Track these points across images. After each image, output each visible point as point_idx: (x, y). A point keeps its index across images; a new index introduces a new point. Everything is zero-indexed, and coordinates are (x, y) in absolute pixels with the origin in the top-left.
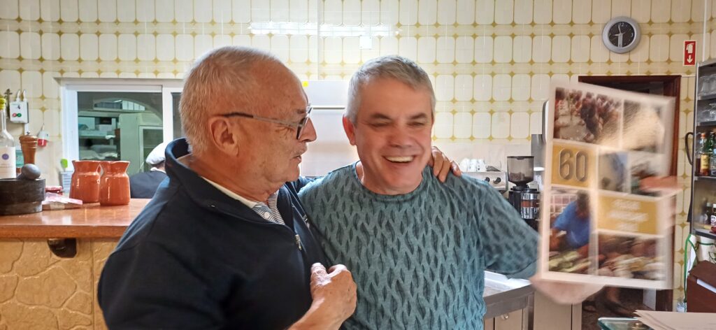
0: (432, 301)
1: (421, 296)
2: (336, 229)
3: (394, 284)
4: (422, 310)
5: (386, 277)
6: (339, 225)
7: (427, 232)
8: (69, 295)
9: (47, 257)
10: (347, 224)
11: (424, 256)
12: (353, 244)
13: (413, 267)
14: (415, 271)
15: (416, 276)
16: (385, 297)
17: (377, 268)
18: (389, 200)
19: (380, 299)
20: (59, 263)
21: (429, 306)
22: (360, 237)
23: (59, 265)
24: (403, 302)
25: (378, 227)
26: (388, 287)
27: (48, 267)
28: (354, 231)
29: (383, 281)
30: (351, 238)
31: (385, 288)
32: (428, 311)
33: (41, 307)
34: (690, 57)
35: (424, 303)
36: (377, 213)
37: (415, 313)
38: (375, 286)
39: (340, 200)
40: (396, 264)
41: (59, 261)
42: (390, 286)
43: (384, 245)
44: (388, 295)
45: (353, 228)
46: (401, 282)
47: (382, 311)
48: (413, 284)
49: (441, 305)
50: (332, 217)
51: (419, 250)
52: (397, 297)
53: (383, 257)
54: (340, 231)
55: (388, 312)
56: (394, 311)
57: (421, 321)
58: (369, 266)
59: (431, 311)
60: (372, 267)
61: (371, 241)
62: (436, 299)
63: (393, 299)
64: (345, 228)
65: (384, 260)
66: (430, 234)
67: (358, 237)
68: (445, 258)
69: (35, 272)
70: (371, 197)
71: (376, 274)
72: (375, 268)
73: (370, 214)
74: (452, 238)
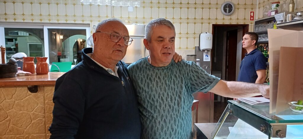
0: (173, 103)
1: (170, 101)
2: (140, 79)
3: (160, 98)
4: (170, 106)
5: (158, 95)
6: (142, 78)
7: (172, 79)
8: (35, 107)
9: (26, 93)
10: (144, 78)
11: (170, 87)
12: (146, 85)
13: (167, 92)
14: (168, 93)
15: (168, 95)
16: (157, 102)
17: (155, 92)
18: (159, 68)
19: (156, 103)
20: (31, 95)
21: (172, 105)
22: (149, 82)
23: (31, 96)
24: (163, 104)
25: (155, 78)
26: (158, 99)
27: (27, 96)
28: (147, 80)
29: (157, 97)
30: (146, 82)
31: (157, 99)
32: (172, 106)
33: (24, 112)
34: (252, 17)
35: (171, 104)
36: (155, 73)
37: (168, 107)
38: (154, 98)
39: (142, 69)
40: (161, 91)
41: (31, 94)
42: (159, 98)
43: (157, 85)
44: (158, 101)
45: (147, 79)
46: (163, 97)
47: (156, 107)
48: (167, 98)
49: (176, 104)
50: (139, 75)
51: (169, 85)
52: (162, 102)
53: (157, 88)
54: (142, 80)
55: (158, 107)
56: (160, 107)
57: (169, 110)
58: (152, 92)
59: (173, 106)
60: (153, 92)
61: (152, 83)
62: (174, 102)
63: (160, 103)
64: (143, 79)
65: (157, 90)
66: (173, 80)
67: (148, 82)
68: (178, 88)
69: (21, 99)
70: (153, 67)
71: (154, 94)
72: (154, 92)
73: (153, 74)
74: (180, 81)
